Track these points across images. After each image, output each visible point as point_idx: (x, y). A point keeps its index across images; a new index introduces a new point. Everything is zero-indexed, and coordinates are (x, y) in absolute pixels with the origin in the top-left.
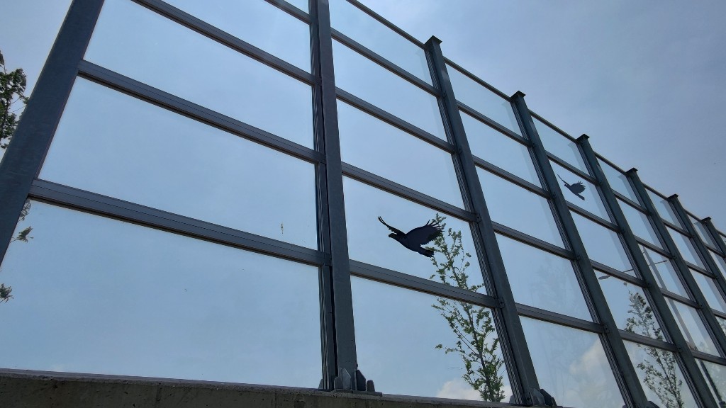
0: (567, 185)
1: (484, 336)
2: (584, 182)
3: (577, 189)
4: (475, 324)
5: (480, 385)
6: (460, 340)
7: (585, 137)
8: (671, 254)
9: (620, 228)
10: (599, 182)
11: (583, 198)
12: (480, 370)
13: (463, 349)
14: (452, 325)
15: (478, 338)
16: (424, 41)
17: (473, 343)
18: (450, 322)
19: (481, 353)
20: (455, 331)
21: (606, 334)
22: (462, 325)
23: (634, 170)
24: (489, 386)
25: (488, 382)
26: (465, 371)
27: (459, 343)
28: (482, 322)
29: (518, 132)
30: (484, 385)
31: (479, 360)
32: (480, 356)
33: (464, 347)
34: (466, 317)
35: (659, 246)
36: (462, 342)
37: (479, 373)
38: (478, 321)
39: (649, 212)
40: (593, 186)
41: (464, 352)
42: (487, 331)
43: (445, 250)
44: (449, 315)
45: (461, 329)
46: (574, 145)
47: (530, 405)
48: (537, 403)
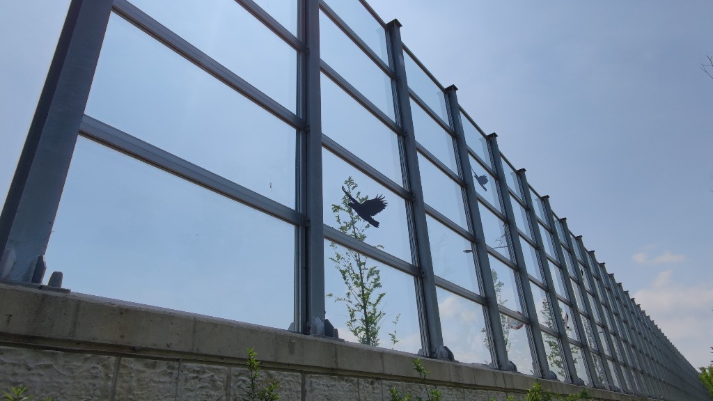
0: (476, 177)
1: (371, 290)
3: (482, 181)
4: (365, 280)
6: (350, 291)
7: (494, 135)
8: (538, 247)
9: (508, 220)
10: (499, 178)
11: (486, 190)
12: (362, 320)
13: (350, 299)
14: (345, 278)
15: (365, 292)
17: (359, 296)
18: (343, 275)
19: (365, 305)
21: (488, 306)
22: (353, 279)
23: (524, 170)
24: (368, 335)
25: (367, 330)
26: (349, 319)
27: (349, 294)
28: (372, 279)
29: (447, 121)
30: (363, 332)
31: (363, 310)
33: (352, 298)
34: (357, 272)
35: (530, 237)
36: (351, 294)
37: (361, 322)
38: (368, 277)
39: (528, 209)
40: (493, 179)
41: (351, 302)
42: (375, 287)
44: (344, 269)
45: (351, 283)
46: (485, 140)
47: (435, 358)
48: (442, 357)
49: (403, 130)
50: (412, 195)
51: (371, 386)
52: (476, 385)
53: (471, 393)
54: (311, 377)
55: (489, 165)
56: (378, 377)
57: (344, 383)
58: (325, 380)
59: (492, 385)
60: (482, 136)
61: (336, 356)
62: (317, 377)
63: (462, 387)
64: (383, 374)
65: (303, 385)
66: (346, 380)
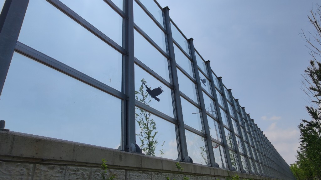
0: (201, 80)
1: (152, 131)
2: (206, 80)
3: (204, 81)
4: (149, 126)
5: (146, 150)
6: (142, 131)
7: (209, 61)
8: (227, 112)
9: (214, 99)
10: (211, 81)
11: (205, 86)
12: (147, 144)
13: (142, 135)
14: (140, 125)
15: (149, 132)
16: (163, 7)
17: (146, 133)
18: (139, 124)
19: (149, 137)
20: (140, 127)
21: (206, 138)
22: (143, 125)
23: (221, 77)
24: (150, 151)
25: (150, 149)
27: (142, 132)
28: (152, 125)
29: (189, 54)
30: (148, 150)
32: (149, 139)
33: (143, 134)
34: (146, 122)
35: (223, 107)
37: (147, 145)
38: (150, 125)
39: (223, 95)
40: (208, 81)
41: (142, 136)
42: (153, 129)
43: (142, 94)
44: (139, 121)
45: (143, 127)
46: (205, 63)
47: (185, 162)
48: (188, 162)
49: (170, 57)
50: (174, 87)
51: (157, 176)
52: (202, 174)
53: (200, 178)
54: (130, 172)
55: (207, 74)
56: (160, 171)
57: (145, 174)
58: (136, 173)
59: (209, 174)
60: (203, 62)
61: (141, 162)
62: (132, 172)
63: (196, 175)
64: (162, 170)
65: (126, 176)
66: (146, 173)
